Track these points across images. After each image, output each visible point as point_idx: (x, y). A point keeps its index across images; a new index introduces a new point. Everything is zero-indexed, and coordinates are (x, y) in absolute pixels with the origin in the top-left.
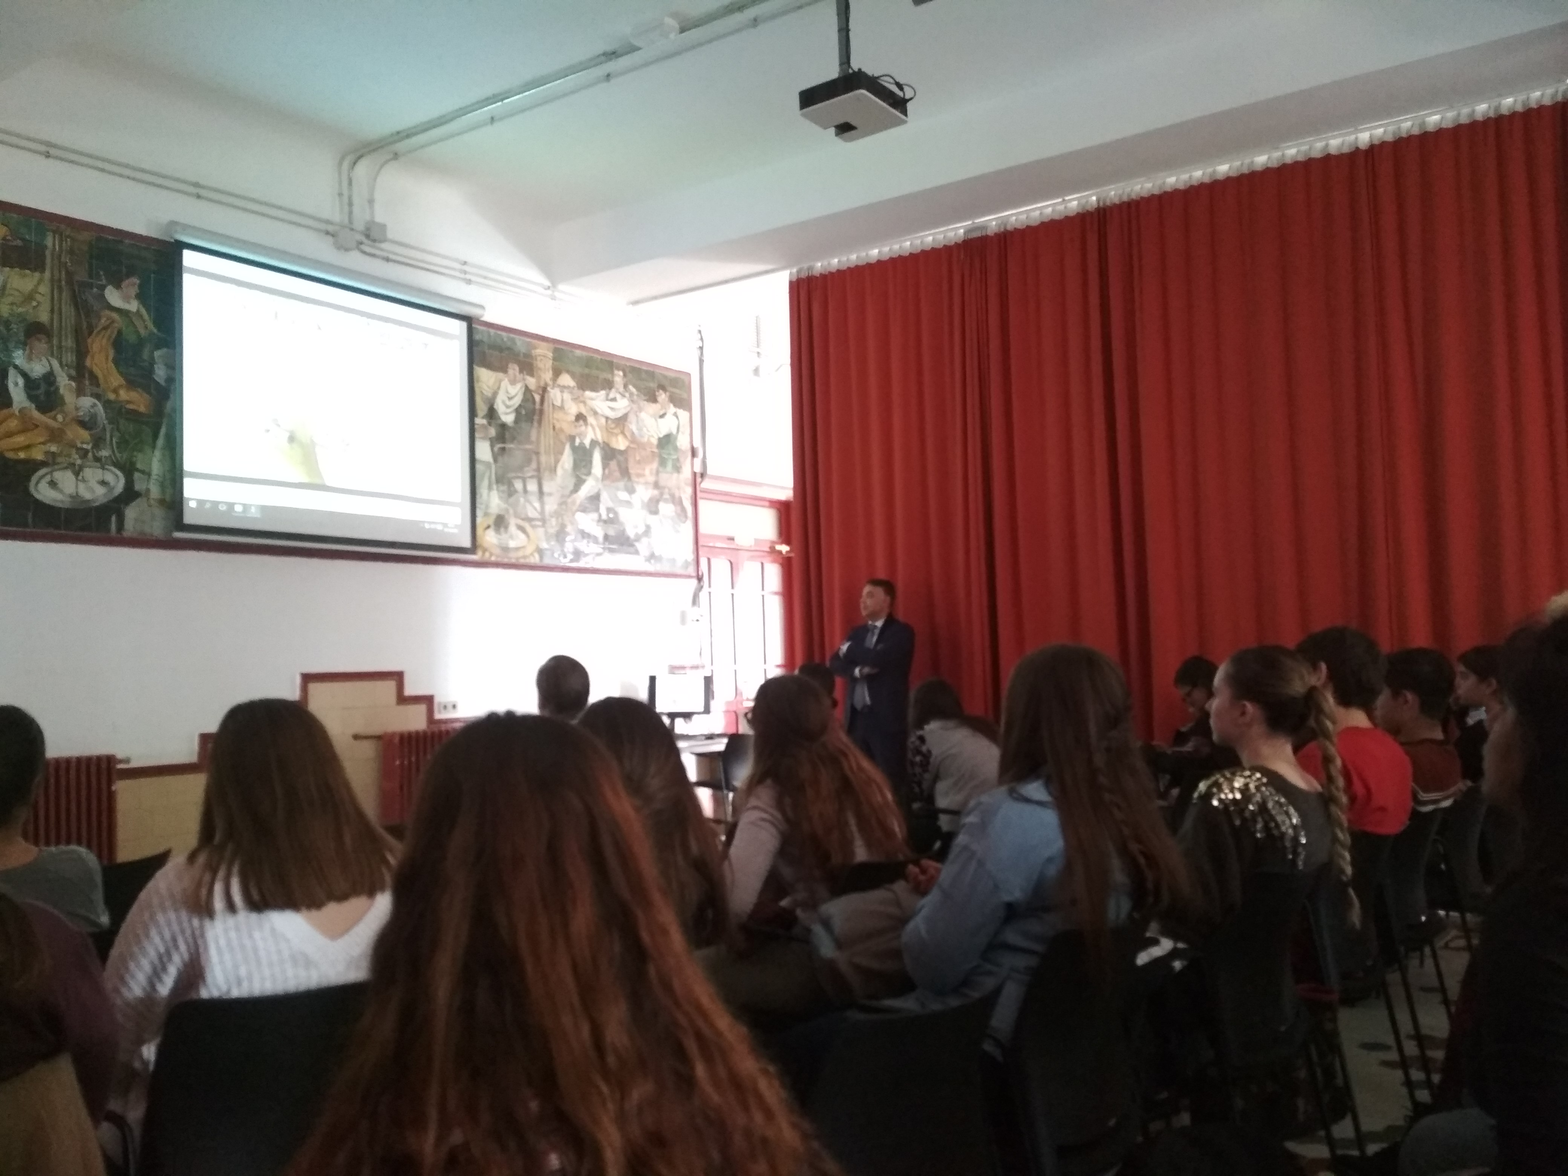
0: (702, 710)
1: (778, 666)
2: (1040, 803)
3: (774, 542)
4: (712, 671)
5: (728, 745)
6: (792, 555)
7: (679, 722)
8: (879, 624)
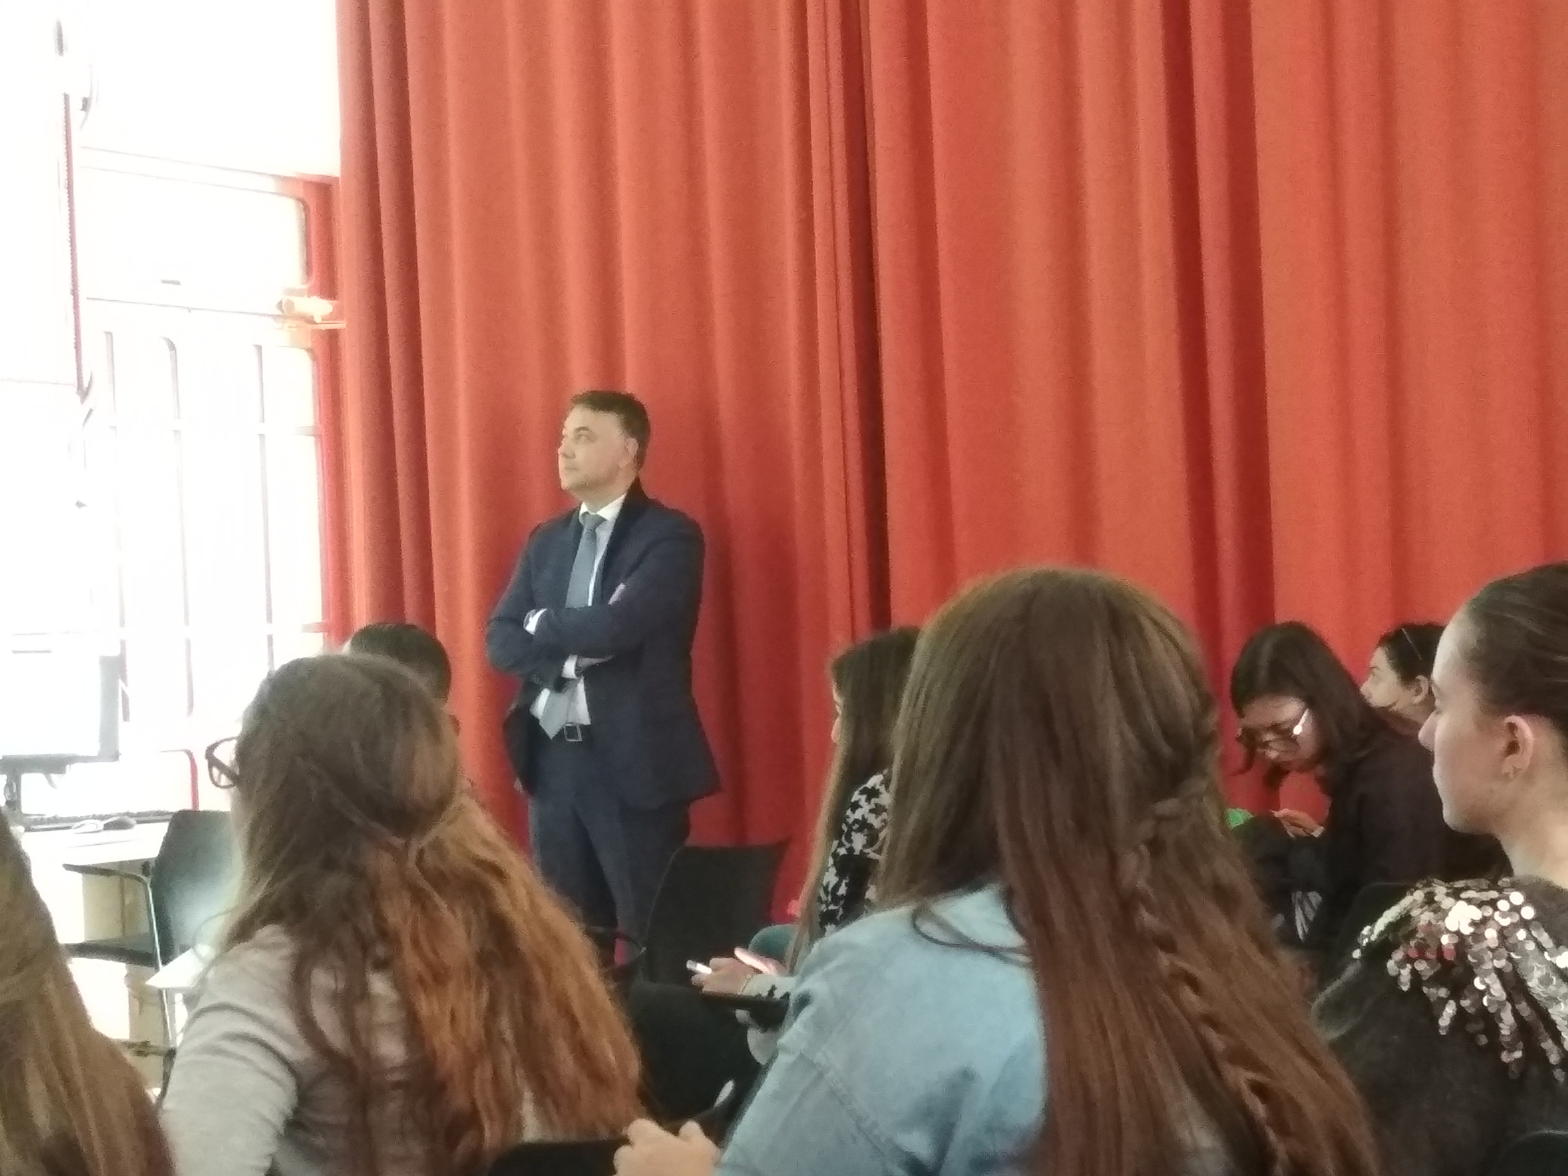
0: (94, 749)
1: (308, 628)
2: (992, 951)
3: (292, 292)
4: (123, 643)
5: (169, 843)
6: (340, 325)
7: (31, 781)
8: (610, 512)
